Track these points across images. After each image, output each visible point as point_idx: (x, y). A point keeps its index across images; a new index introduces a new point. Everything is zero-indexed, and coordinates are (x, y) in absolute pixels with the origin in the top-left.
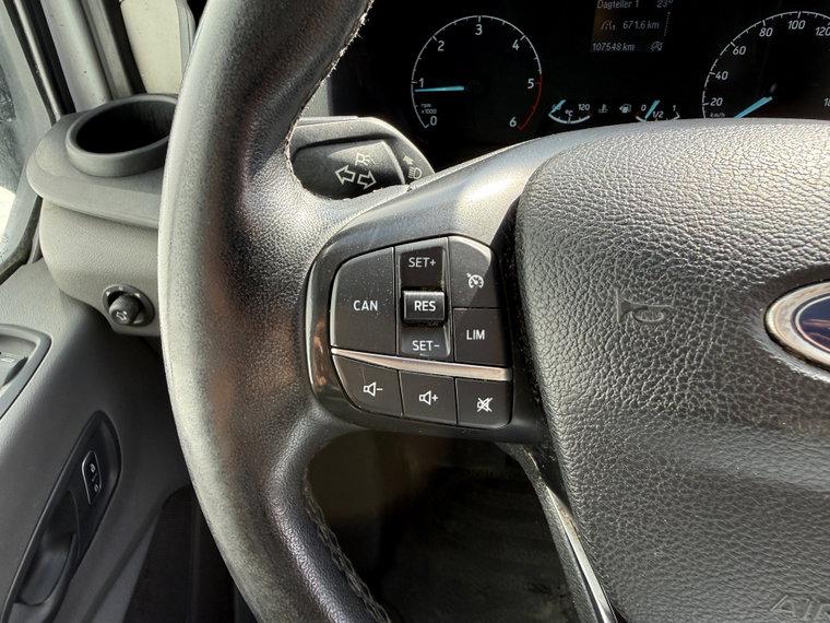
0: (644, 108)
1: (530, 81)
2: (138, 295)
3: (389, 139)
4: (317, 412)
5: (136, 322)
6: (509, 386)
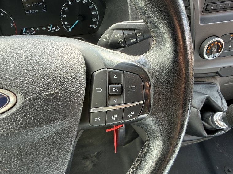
0: (49, 28)
1: (11, 24)
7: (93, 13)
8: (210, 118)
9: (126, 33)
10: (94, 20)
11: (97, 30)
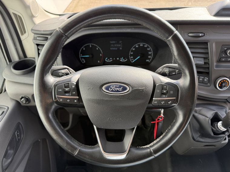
0: (121, 58)
1: (101, 55)
2: (27, 97)
3: (68, 69)
4: (56, 105)
5: (27, 103)
6: (79, 99)
7: (149, 53)
8: (216, 125)
9: (171, 70)
10: (149, 57)
11: (150, 63)
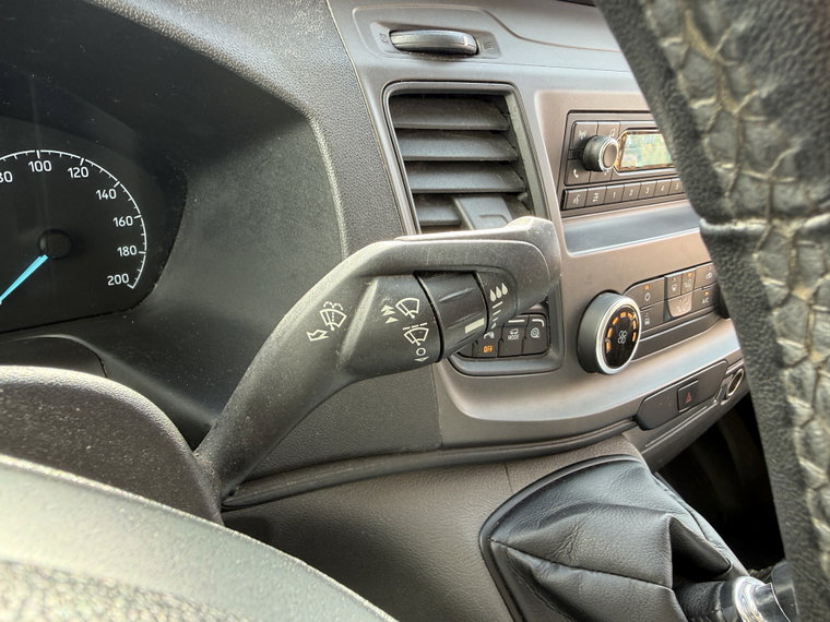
7: (120, 222)
10: (125, 251)
11: (144, 296)
